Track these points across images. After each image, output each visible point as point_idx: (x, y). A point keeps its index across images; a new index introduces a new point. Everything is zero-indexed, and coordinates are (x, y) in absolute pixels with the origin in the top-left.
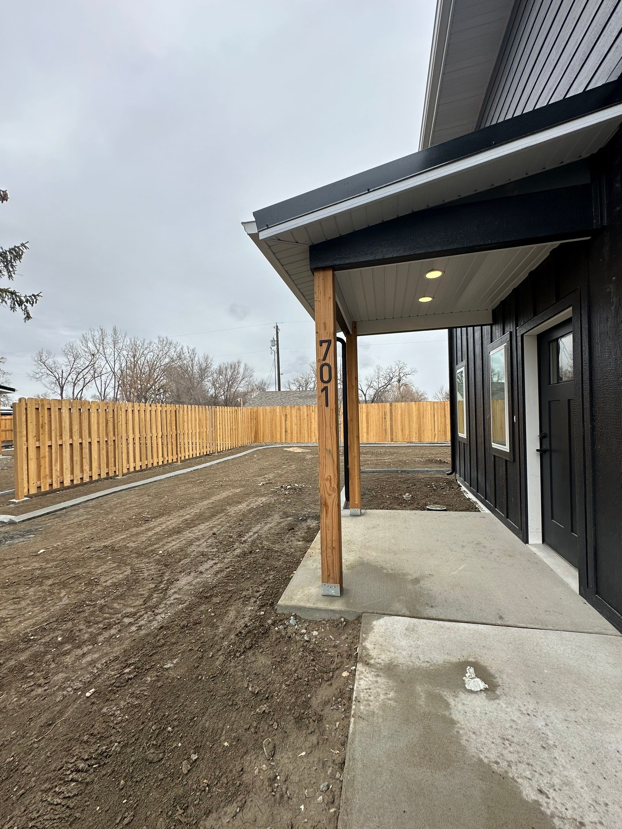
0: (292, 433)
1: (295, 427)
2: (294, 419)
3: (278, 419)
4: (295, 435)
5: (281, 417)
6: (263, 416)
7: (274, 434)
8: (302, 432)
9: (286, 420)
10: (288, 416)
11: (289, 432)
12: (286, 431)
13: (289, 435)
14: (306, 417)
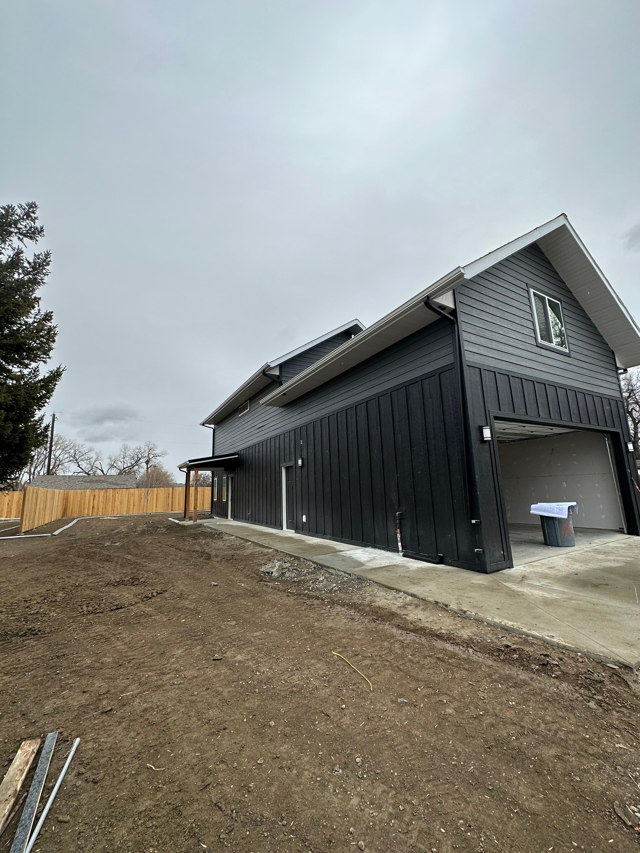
0: (98, 509)
1: (101, 505)
2: (101, 499)
3: (87, 499)
4: (100, 509)
5: (90, 497)
6: (74, 496)
7: (82, 510)
8: (107, 507)
9: (94, 500)
10: (96, 497)
11: (96, 508)
12: (93, 508)
13: (95, 510)
14: (111, 497)
